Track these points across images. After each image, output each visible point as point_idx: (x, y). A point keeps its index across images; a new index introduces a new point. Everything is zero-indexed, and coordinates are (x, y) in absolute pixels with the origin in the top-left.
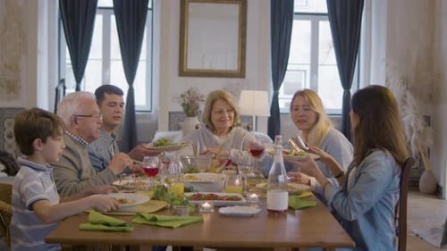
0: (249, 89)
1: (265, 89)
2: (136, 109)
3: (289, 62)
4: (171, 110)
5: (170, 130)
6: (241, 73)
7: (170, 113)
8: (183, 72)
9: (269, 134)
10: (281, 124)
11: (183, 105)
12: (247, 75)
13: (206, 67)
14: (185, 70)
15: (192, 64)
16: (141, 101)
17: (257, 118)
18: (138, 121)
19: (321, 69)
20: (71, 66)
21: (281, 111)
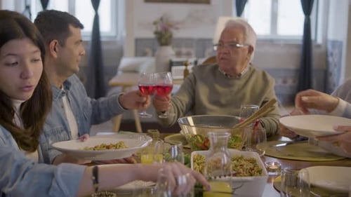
7: (137, 40)
11: (156, 33)
16: (106, 28)
18: (104, 47)
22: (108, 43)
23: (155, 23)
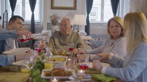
0: (78, 14)
1: (84, 14)
2: (35, 22)
3: (93, 4)
4: (48, 22)
5: (47, 30)
6: (75, 8)
7: (48, 23)
8: (53, 8)
9: (85, 31)
10: (90, 27)
11: (51, 20)
12: (77, 9)
13: (63, 5)
14: (53, 7)
15: (56, 5)
16: (37, 19)
17: (81, 26)
18: (36, 26)
19: (105, 7)
20: (10, 6)
21: (90, 23)
22: (38, 24)
23: (51, 17)
